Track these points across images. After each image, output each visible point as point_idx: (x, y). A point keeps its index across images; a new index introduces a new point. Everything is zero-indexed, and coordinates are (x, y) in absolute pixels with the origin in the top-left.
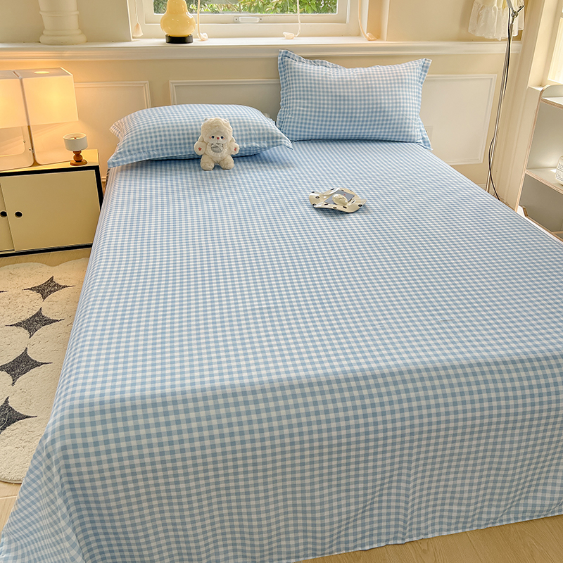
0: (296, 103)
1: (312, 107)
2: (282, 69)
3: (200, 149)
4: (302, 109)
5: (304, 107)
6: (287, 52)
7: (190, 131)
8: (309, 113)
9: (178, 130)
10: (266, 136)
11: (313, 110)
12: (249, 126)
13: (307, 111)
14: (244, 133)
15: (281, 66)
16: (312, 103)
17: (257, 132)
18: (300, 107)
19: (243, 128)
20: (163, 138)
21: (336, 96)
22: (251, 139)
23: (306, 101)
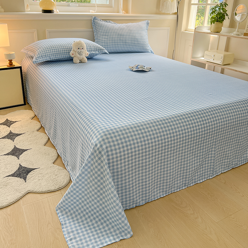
0: (103, 37)
1: (109, 39)
2: (94, 24)
3: (73, 54)
4: (105, 40)
5: (106, 39)
6: (95, 17)
8: (109, 41)
9: (61, 47)
10: (97, 49)
11: (110, 40)
12: (90, 45)
13: (108, 41)
15: (93, 23)
16: (109, 37)
17: (94, 47)
18: (104, 39)
20: (55, 50)
21: (119, 34)
22: (91, 50)
23: (107, 37)
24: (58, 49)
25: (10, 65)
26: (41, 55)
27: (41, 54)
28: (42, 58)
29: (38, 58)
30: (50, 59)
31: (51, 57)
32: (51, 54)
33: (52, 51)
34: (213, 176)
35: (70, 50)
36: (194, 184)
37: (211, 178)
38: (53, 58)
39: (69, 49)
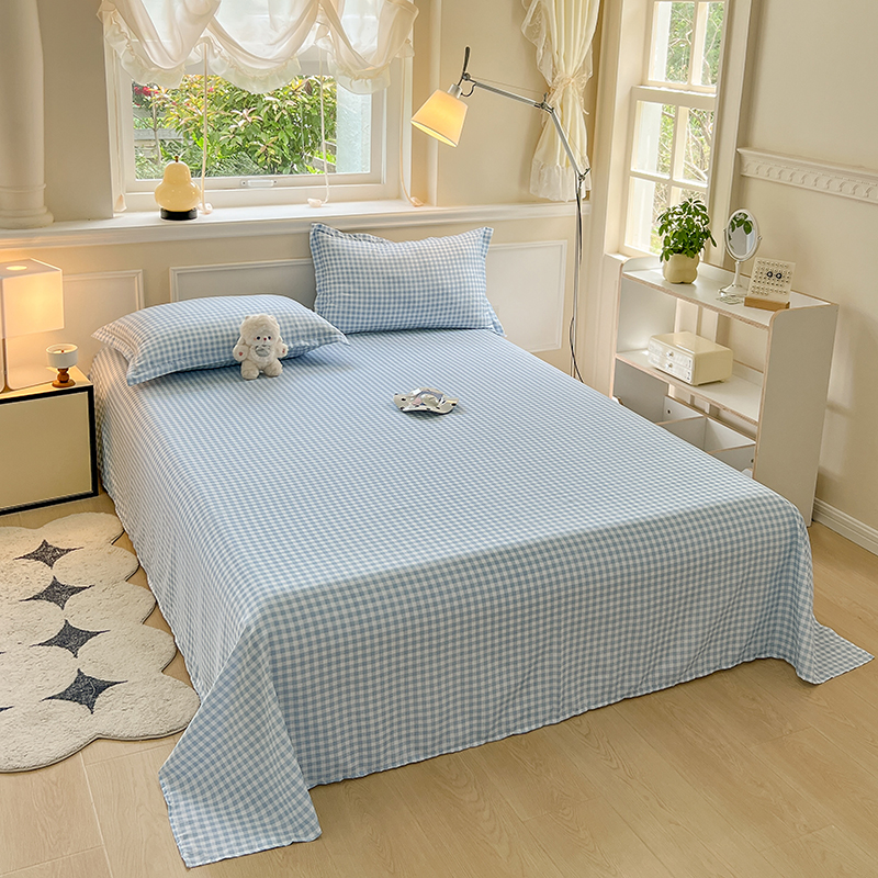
0: (340, 288)
2: (316, 247)
3: (241, 354)
4: (347, 295)
5: (349, 292)
6: (320, 226)
7: (225, 333)
9: (210, 332)
10: (316, 332)
11: (362, 295)
13: (354, 298)
14: (289, 330)
15: (314, 242)
16: (359, 287)
17: (305, 328)
18: (345, 292)
19: (288, 324)
20: (192, 343)
22: (298, 336)
23: (352, 286)
24: (200, 339)
25: (61, 382)
26: (149, 361)
27: (151, 357)
28: (153, 367)
29: (140, 370)
30: (176, 367)
31: (178, 363)
32: (179, 355)
33: (181, 346)
34: (561, 718)
35: (234, 340)
36: (505, 735)
37: (555, 721)
38: (183, 365)
39: (231, 338)
